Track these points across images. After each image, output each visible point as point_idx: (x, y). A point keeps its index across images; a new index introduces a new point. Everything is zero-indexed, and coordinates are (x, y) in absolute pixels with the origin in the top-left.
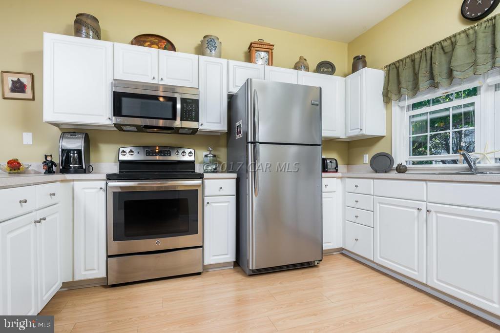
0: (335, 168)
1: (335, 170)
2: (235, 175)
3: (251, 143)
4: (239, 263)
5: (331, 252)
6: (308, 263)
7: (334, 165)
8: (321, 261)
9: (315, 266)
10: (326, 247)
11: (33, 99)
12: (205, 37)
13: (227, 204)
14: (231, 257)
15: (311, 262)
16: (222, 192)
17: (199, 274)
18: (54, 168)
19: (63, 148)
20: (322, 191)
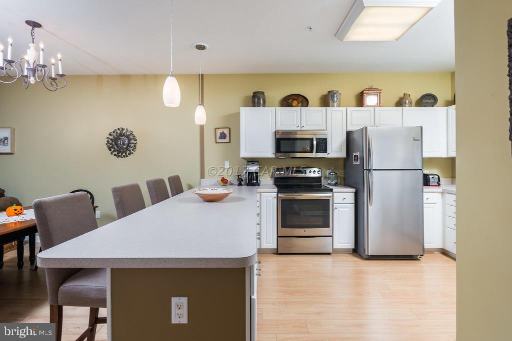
0: (438, 183)
1: (437, 185)
2: (354, 190)
3: (367, 170)
4: (357, 250)
5: (431, 251)
6: (411, 256)
7: (436, 180)
8: (422, 255)
9: (417, 259)
10: (426, 246)
11: (230, 142)
12: (329, 92)
13: (348, 209)
14: (351, 245)
15: (414, 255)
16: (345, 201)
17: (329, 254)
18: (243, 183)
19: (249, 171)
20: (423, 202)
